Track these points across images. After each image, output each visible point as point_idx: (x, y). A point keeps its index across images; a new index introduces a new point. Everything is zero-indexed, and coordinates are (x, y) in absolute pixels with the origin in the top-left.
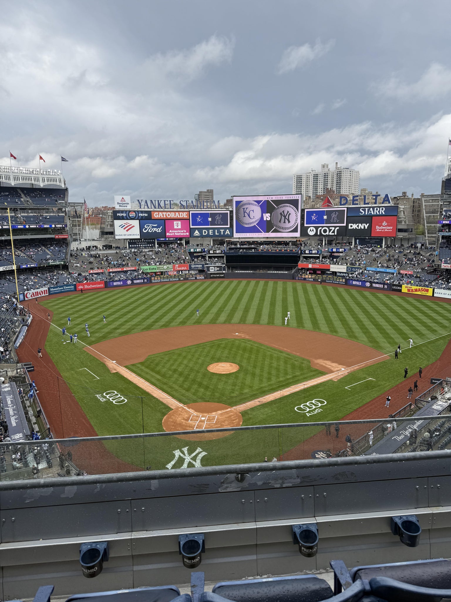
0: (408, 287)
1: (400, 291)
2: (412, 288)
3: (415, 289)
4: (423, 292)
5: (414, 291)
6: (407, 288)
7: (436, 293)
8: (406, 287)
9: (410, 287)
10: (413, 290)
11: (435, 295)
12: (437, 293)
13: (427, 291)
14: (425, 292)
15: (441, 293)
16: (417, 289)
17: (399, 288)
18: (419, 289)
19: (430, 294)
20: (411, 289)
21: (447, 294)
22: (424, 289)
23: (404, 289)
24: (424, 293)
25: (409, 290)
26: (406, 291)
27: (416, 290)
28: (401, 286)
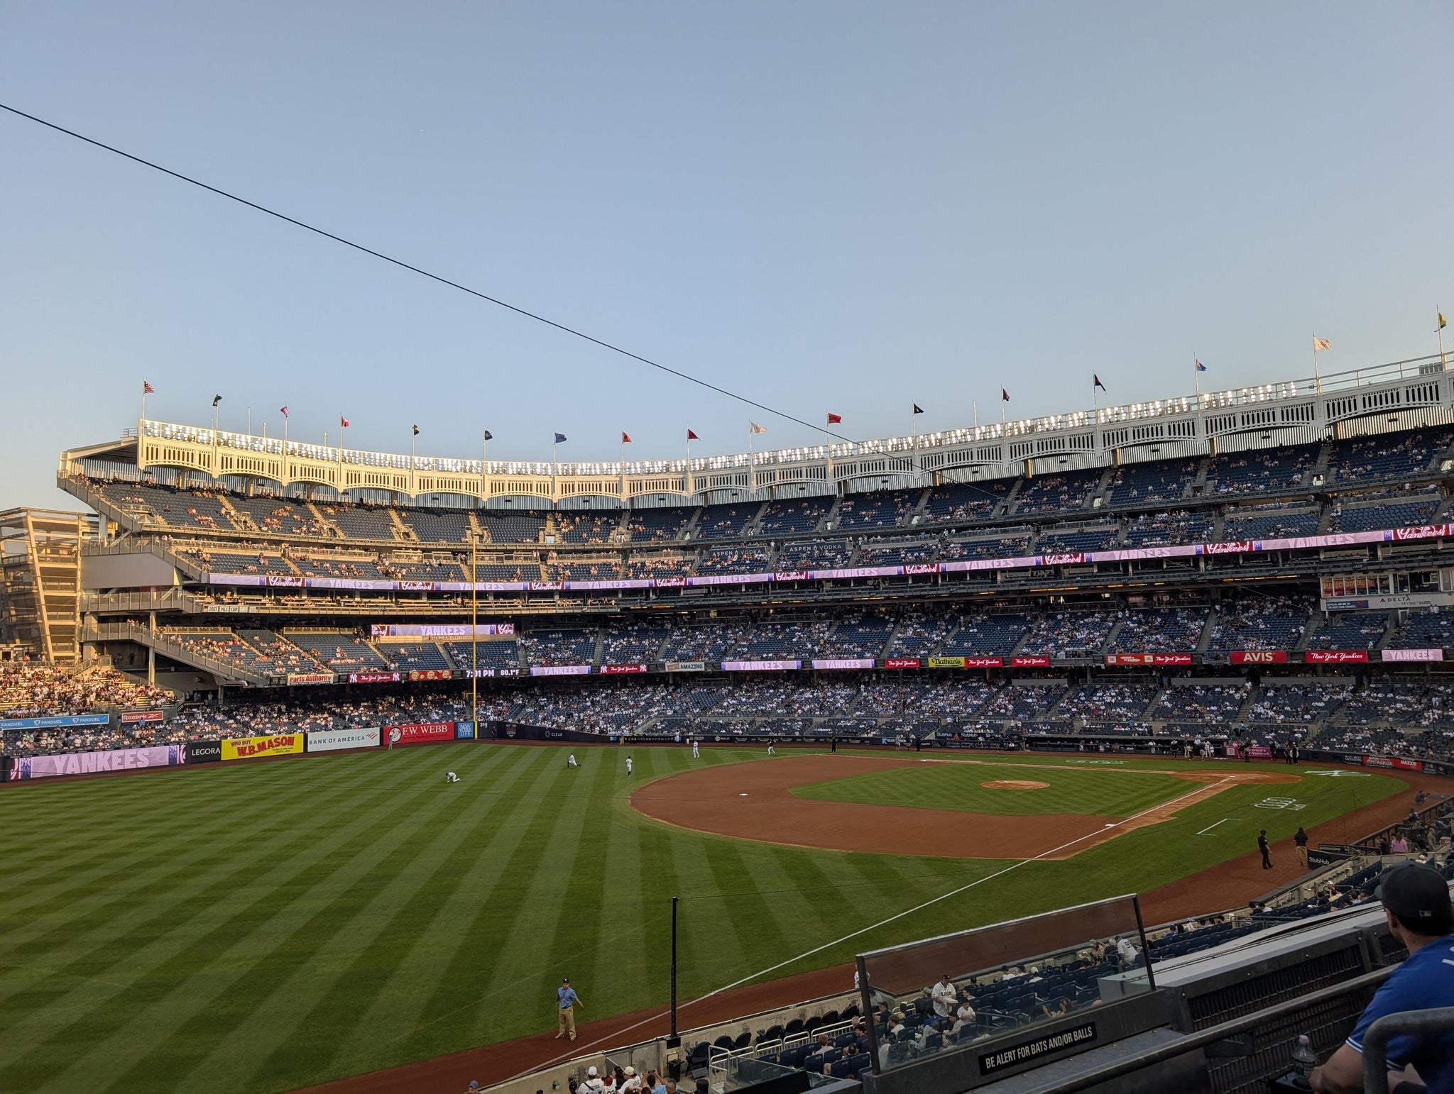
0: (239, 743)
1: (217, 757)
2: (252, 744)
3: (259, 745)
4: (281, 747)
5: (256, 749)
6: (236, 747)
7: (311, 743)
8: (233, 744)
9: (244, 743)
10: (253, 747)
11: (310, 749)
12: (315, 742)
13: (291, 741)
14: (287, 746)
15: (324, 741)
16: (264, 743)
17: (212, 751)
18: (270, 741)
19: (298, 748)
20: (248, 745)
21: (337, 740)
22: (283, 738)
23: (229, 752)
24: (283, 750)
25: (241, 751)
26: (236, 756)
27: (262, 747)
28: (218, 745)
